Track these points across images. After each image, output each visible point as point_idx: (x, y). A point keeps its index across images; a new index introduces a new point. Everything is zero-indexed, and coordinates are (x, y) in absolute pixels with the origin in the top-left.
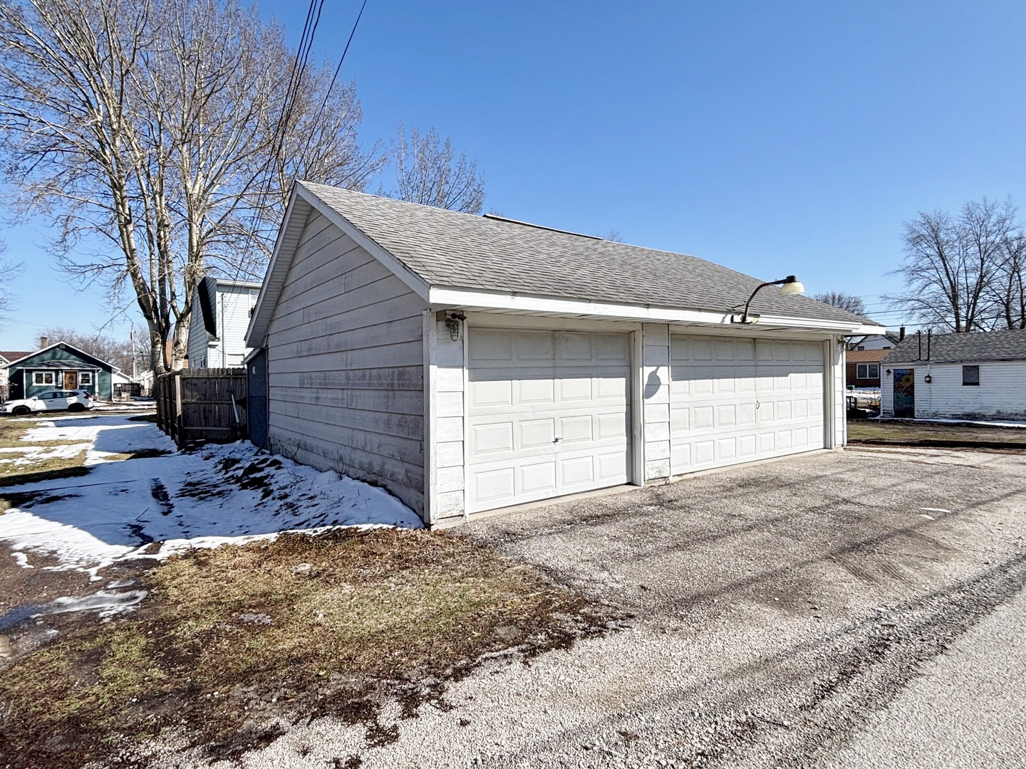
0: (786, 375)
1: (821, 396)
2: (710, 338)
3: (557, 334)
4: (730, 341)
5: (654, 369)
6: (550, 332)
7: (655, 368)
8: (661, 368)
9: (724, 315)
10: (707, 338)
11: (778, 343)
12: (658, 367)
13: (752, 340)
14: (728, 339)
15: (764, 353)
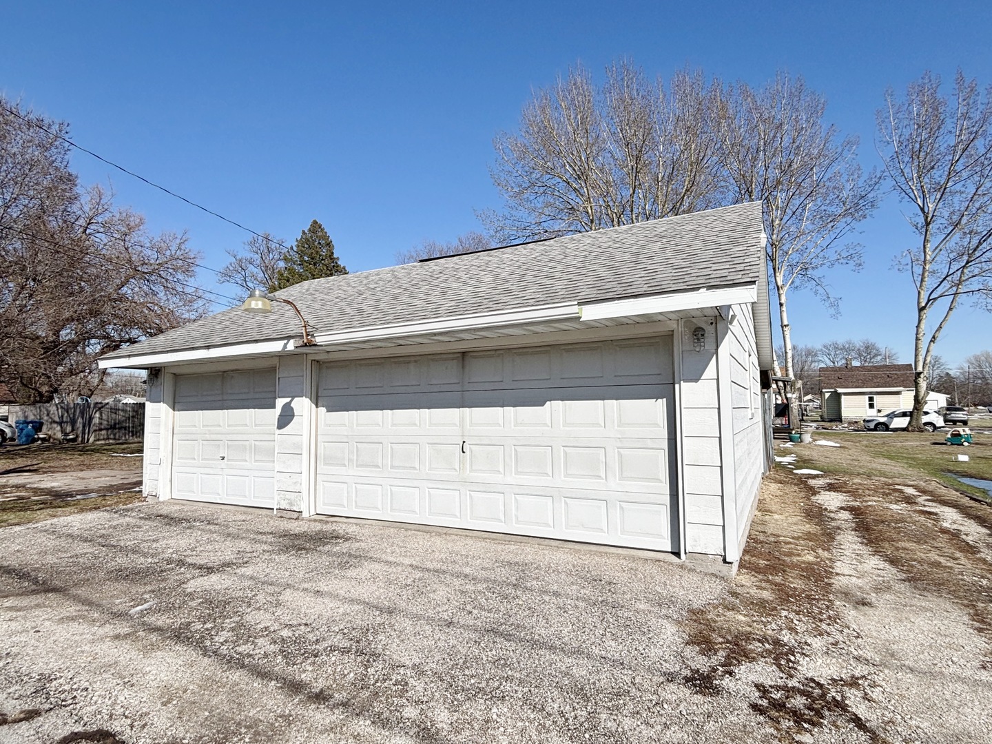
0: (542, 405)
1: (665, 444)
2: (383, 361)
3: (225, 374)
4: (416, 361)
5: (288, 400)
6: (220, 373)
7: (290, 399)
8: (296, 399)
9: (286, 341)
10: (377, 361)
11: (520, 354)
12: (293, 397)
13: (459, 355)
14: (413, 359)
15: (481, 373)
